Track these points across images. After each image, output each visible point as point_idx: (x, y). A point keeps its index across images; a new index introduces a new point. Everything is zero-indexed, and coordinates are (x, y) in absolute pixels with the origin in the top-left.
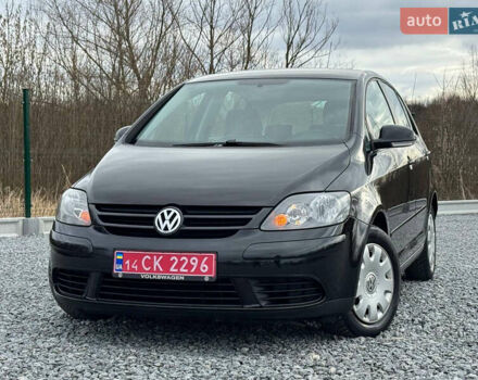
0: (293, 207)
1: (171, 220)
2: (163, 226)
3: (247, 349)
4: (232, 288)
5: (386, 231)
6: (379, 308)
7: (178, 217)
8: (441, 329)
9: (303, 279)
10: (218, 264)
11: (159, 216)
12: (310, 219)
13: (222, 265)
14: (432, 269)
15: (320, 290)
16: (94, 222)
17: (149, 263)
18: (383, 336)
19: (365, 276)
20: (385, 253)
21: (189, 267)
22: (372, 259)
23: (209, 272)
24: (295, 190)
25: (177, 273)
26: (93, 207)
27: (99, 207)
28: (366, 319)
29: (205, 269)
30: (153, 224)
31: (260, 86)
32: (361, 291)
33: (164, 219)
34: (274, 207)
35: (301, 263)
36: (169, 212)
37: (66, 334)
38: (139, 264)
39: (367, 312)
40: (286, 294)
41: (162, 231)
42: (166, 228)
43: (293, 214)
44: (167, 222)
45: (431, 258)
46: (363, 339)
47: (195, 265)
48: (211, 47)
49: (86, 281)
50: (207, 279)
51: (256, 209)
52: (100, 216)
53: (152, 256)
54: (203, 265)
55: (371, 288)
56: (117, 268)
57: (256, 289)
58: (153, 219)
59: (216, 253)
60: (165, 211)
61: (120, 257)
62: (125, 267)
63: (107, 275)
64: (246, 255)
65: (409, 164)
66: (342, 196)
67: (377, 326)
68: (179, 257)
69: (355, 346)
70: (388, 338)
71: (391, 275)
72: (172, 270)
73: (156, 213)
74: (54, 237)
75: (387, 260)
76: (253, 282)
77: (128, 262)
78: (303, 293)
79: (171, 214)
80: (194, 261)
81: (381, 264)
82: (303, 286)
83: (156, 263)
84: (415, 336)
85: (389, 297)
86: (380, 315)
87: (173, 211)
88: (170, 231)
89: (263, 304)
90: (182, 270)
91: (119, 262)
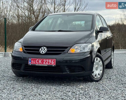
0: (76, 47)
1: (44, 50)
2: (42, 52)
3: (64, 85)
4: (60, 68)
5: (101, 54)
6: (99, 74)
7: (46, 49)
8: (115, 80)
9: (79, 66)
10: (56, 62)
11: (41, 49)
12: (81, 50)
13: (58, 62)
14: (113, 66)
15: (83, 69)
16: (23, 51)
17: (38, 61)
18: (100, 82)
19: (95, 66)
20: (101, 60)
21: (49, 62)
22: (97, 61)
23: (54, 64)
24: (77, 42)
25: (45, 64)
26: (23, 47)
27: (25, 47)
28: (95, 77)
29: (53, 63)
30: (39, 51)
31: (68, 16)
32: (94, 70)
33: (42, 50)
34: (71, 47)
35: (78, 62)
36: (43, 48)
37: (16, 80)
38: (35, 62)
39: (96, 75)
40: (74, 70)
41: (41, 53)
42: (43, 52)
43: (76, 49)
44: (43, 51)
45: (112, 63)
46: (94, 82)
47: (50, 62)
48: (55, 9)
49: (21, 66)
50: (53, 66)
51: (67, 48)
52: (25, 49)
53: (39, 60)
54: (52, 62)
55: (97, 69)
56: (29, 63)
57: (66, 69)
58: (39, 50)
59: (56, 59)
60: (42, 48)
61: (30, 60)
62: (31, 62)
63: (27, 64)
64: (64, 59)
65: (107, 37)
66: (89, 44)
67: (98, 79)
68: (46, 60)
69: (92, 84)
70: (101, 82)
71: (102, 66)
72: (44, 63)
73: (40, 48)
74: (13, 55)
75: (101, 62)
76: (65, 67)
77: (32, 61)
78: (79, 70)
79: (44, 49)
80: (50, 61)
81: (100, 63)
82: (79, 68)
83: (40, 61)
84: (108, 82)
85: (101, 72)
86: (99, 76)
87: (45, 48)
88: (44, 53)
89: (68, 72)
90: (47, 63)
91: (30, 61)
